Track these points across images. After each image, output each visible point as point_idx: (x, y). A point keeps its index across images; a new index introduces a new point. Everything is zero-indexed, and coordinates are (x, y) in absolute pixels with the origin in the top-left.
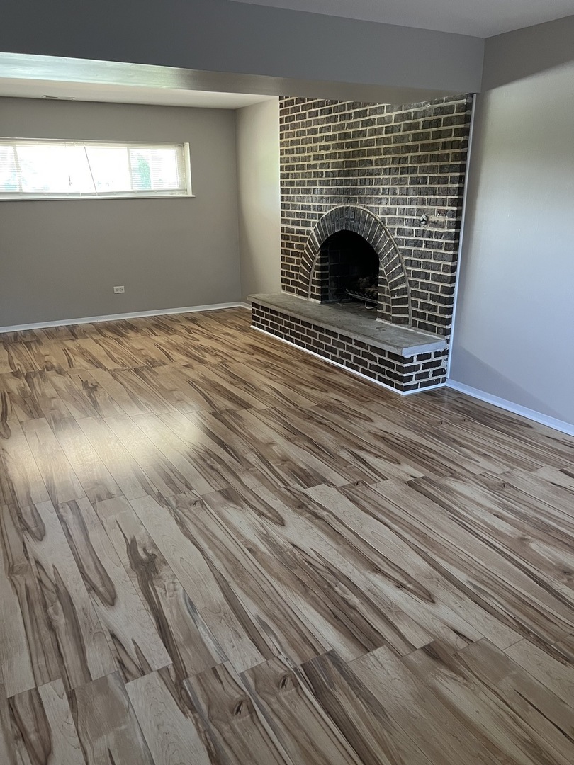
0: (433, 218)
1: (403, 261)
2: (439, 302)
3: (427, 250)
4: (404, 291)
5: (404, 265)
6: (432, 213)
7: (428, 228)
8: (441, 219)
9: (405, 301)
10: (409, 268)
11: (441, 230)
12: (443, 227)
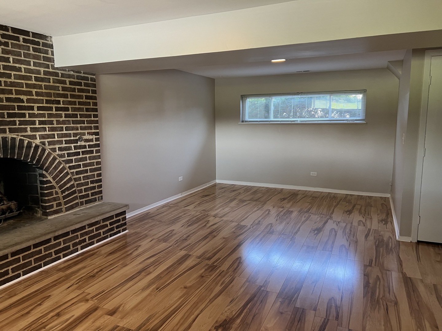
0: (85, 137)
1: (67, 168)
2: (96, 183)
3: (84, 156)
4: (72, 186)
5: (68, 170)
6: (84, 134)
7: (83, 143)
8: (91, 137)
9: (74, 192)
10: (72, 171)
11: (91, 143)
12: (93, 141)
